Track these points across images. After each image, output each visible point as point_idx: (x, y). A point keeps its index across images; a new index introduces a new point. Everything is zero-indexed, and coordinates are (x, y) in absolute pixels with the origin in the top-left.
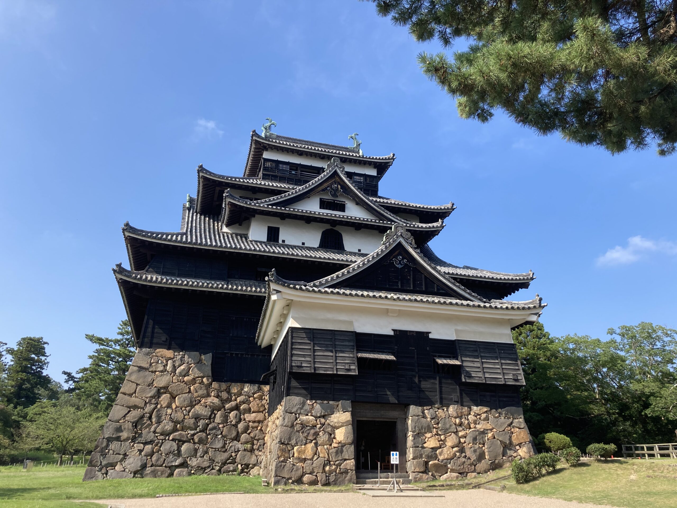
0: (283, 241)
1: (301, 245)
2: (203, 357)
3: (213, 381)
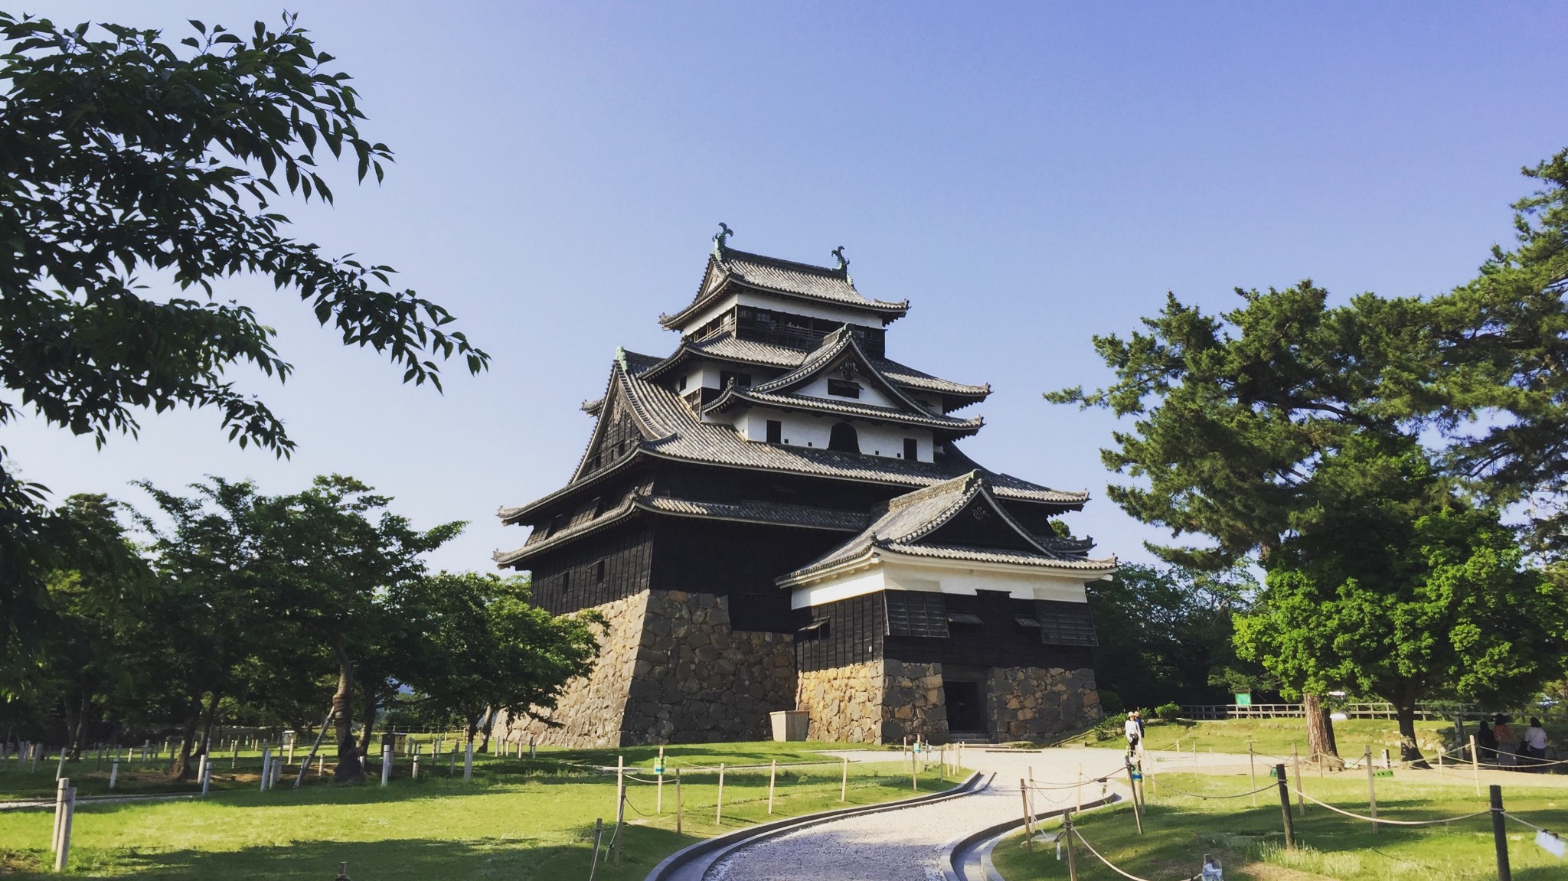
0: (786, 441)
1: (807, 446)
2: (718, 600)
3: (733, 629)
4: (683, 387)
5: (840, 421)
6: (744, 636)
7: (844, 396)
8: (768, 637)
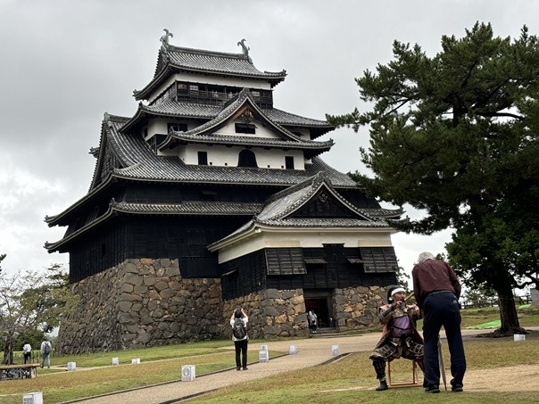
0: (211, 164)
1: (224, 165)
2: (173, 261)
3: (182, 278)
4: (146, 135)
5: (244, 148)
6: (190, 281)
7: (246, 133)
8: (205, 281)
